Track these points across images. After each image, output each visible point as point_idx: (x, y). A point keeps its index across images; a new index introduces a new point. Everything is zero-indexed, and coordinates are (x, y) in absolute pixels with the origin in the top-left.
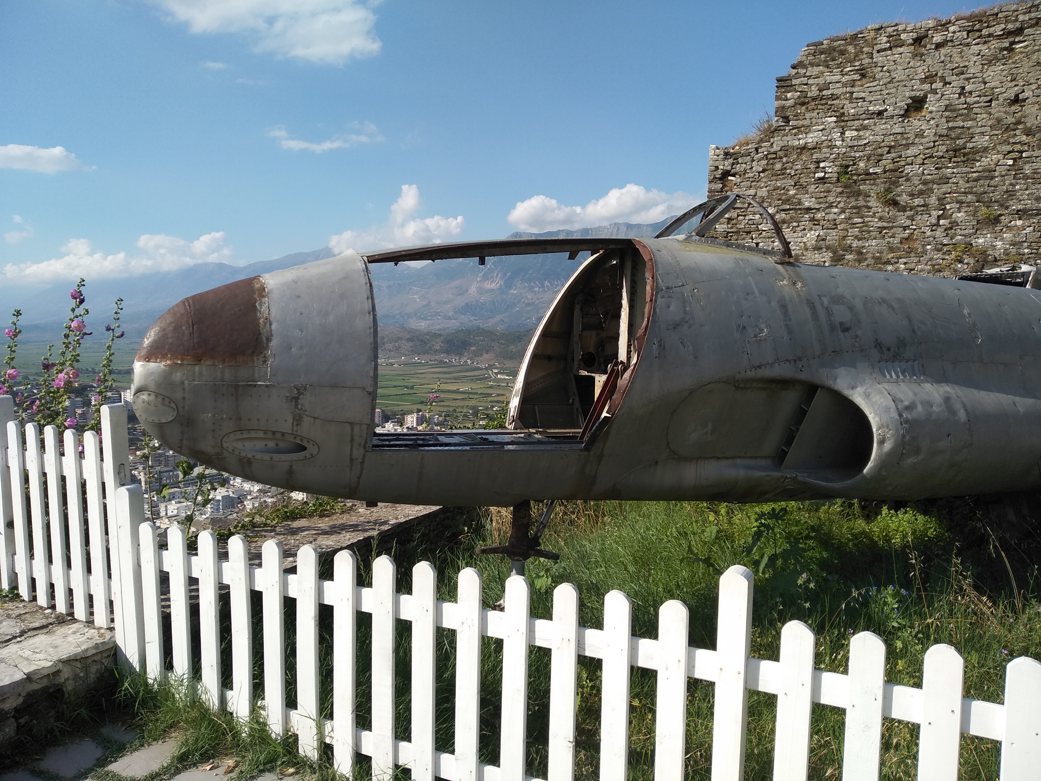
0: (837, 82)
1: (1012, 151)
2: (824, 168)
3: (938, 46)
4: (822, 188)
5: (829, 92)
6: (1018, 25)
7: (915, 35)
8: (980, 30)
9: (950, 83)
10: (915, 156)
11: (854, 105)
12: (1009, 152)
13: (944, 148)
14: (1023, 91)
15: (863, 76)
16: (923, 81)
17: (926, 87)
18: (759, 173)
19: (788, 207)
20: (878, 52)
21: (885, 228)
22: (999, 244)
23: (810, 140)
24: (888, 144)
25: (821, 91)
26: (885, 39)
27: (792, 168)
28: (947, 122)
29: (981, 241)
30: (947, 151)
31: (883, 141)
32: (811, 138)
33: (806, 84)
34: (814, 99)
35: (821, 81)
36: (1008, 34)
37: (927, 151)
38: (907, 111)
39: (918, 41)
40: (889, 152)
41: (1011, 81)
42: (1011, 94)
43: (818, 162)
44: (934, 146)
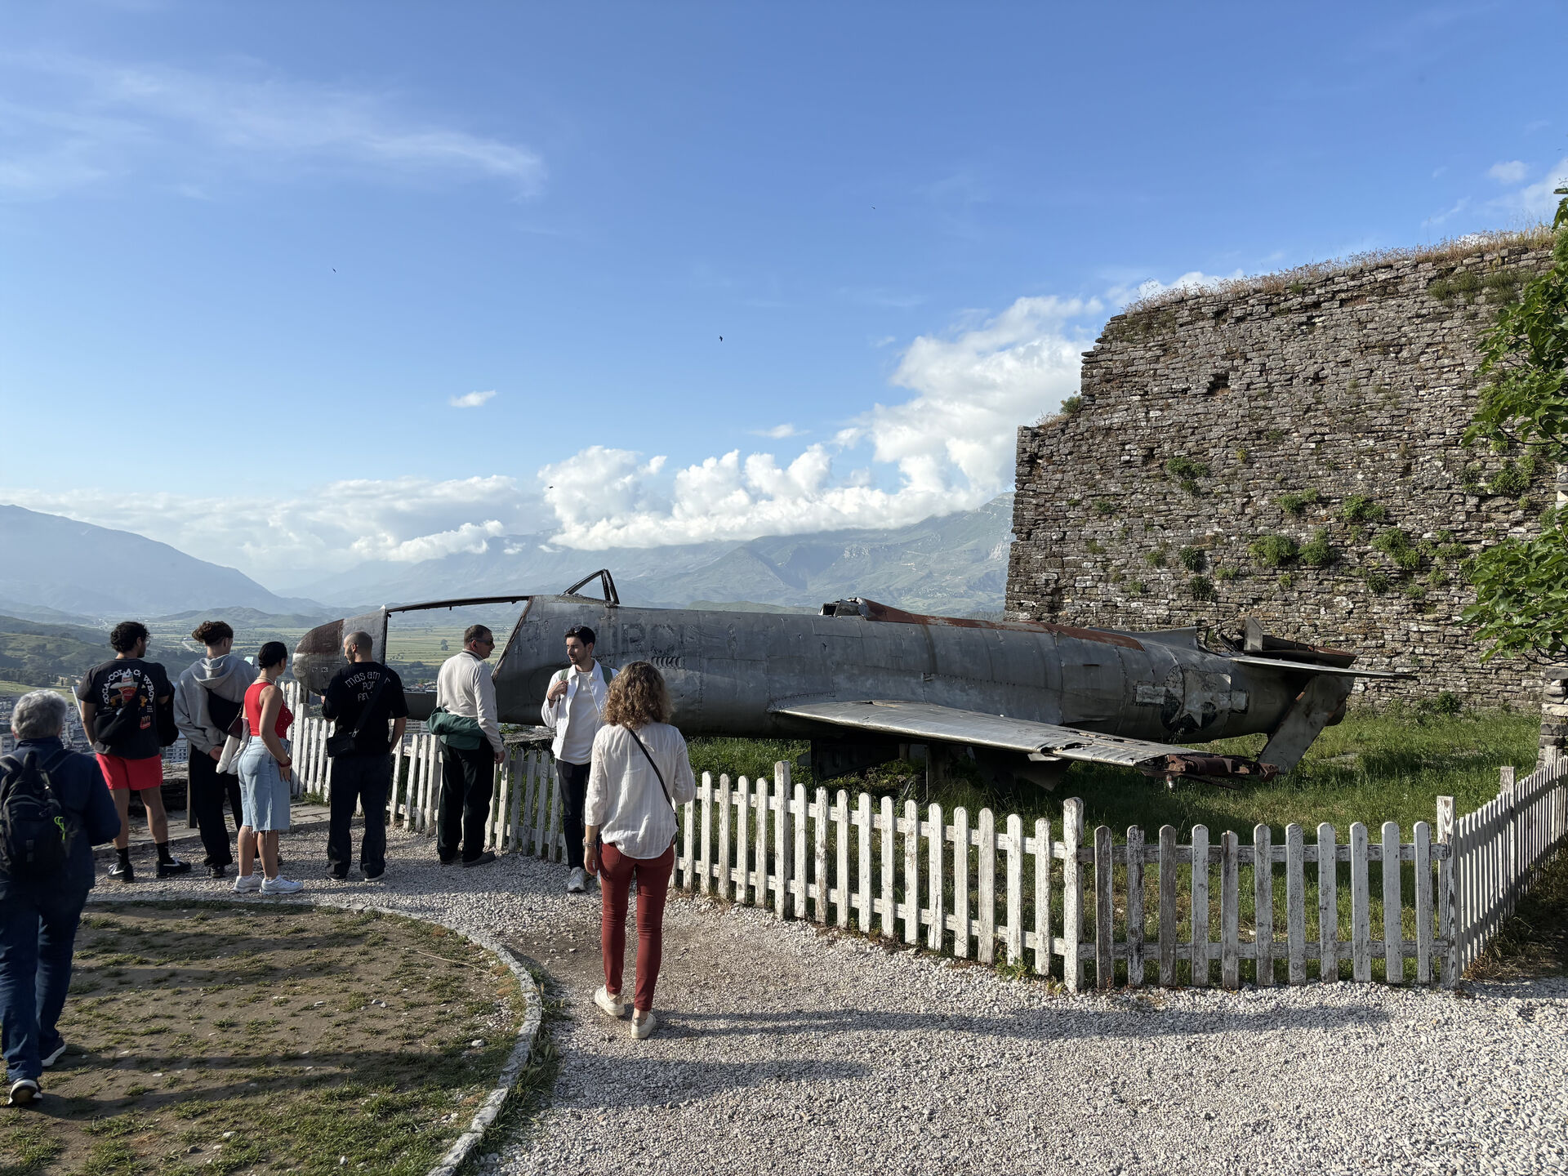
0: (1141, 358)
1: (1315, 434)
2: (1129, 450)
3: (1240, 320)
4: (1128, 472)
5: (1134, 368)
6: (1314, 298)
7: (1215, 309)
8: (1278, 304)
9: (1251, 360)
10: (1219, 439)
11: (1158, 383)
12: (1311, 435)
13: (1246, 430)
14: (1323, 369)
15: (1166, 352)
16: (1224, 358)
17: (1228, 364)
18: (1066, 455)
19: (1094, 493)
20: (1181, 326)
21: (1189, 517)
23: (1116, 420)
24: (1191, 425)
25: (1125, 367)
26: (1187, 313)
27: (1097, 451)
28: (1249, 401)
29: (1285, 532)
30: (1250, 433)
31: (1187, 422)
32: (1117, 419)
33: (1110, 361)
34: (1119, 375)
35: (1125, 357)
36: (1305, 308)
37: (1230, 433)
38: (1209, 389)
39: (1218, 315)
40: (1193, 433)
41: (1311, 358)
42: (1311, 371)
43: (1124, 444)
44: (1237, 427)
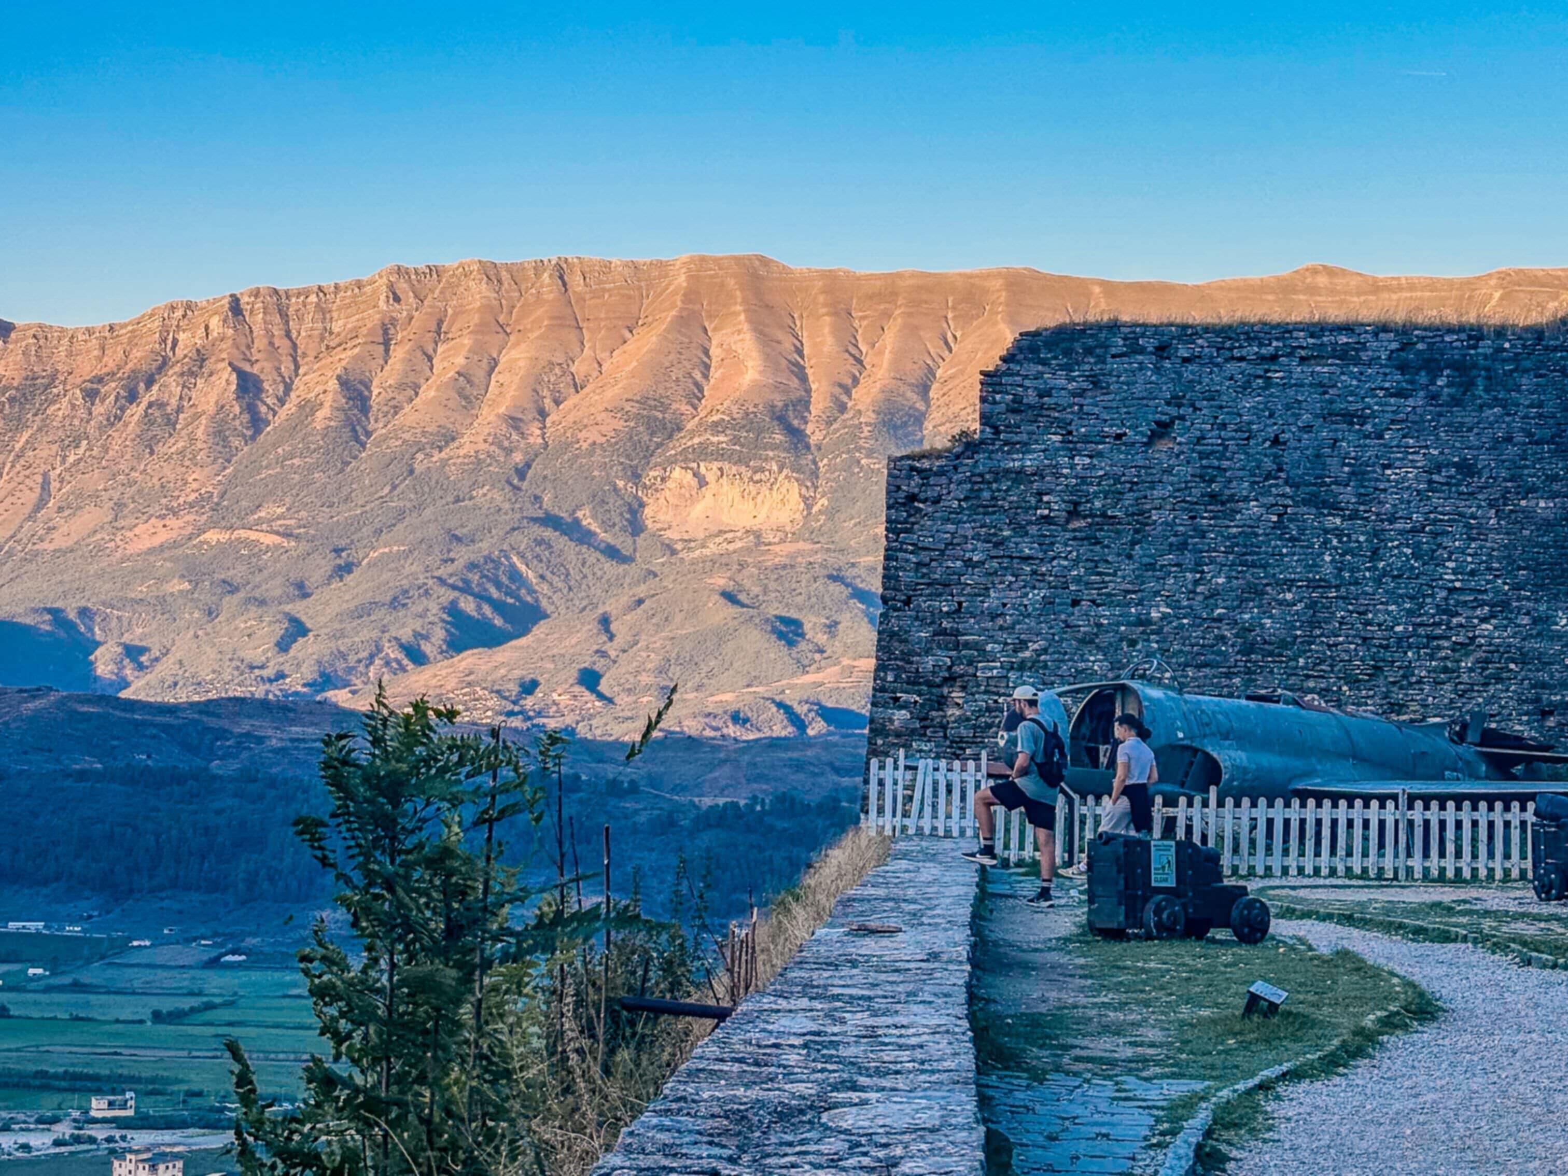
0: (1061, 389)
1: (1277, 505)
2: (1048, 503)
3: (1185, 361)
4: (1046, 530)
5: (1052, 401)
7: (1157, 343)
8: (1231, 349)
9: (1201, 410)
10: (1164, 499)
11: (1086, 422)
12: (1272, 506)
13: (1198, 492)
14: (1283, 432)
15: (1096, 384)
16: (1168, 403)
17: (1173, 411)
18: (960, 501)
19: (1001, 553)
20: (1113, 356)
22: (1268, 622)
23: (1029, 463)
24: (1130, 479)
25: (1041, 396)
26: (1121, 342)
27: (1005, 499)
28: (1201, 459)
30: (1202, 496)
31: (1124, 475)
32: (1030, 461)
33: (1021, 386)
34: (1031, 407)
35: (1040, 384)
36: (1263, 359)
37: (1178, 494)
38: (1150, 438)
39: (1162, 350)
40: (1131, 490)
41: (1269, 417)
42: (1270, 433)
43: (1040, 494)
44: (1186, 488)
